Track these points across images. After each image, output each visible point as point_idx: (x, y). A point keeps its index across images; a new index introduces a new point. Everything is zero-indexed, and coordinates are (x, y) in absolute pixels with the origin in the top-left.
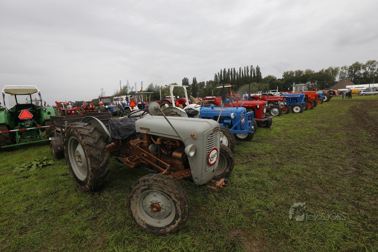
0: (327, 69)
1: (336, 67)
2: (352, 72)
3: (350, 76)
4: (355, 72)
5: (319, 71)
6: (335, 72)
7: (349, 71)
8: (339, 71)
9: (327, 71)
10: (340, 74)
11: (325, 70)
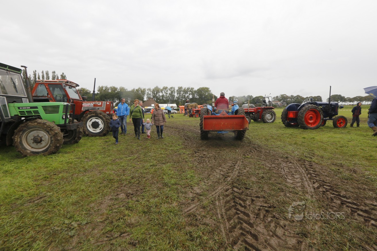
0: (137, 89)
1: (144, 88)
2: (154, 94)
3: (154, 97)
4: (156, 94)
5: (131, 90)
6: (143, 92)
7: (153, 92)
8: (146, 92)
9: (137, 90)
10: (147, 95)
11: (136, 89)
